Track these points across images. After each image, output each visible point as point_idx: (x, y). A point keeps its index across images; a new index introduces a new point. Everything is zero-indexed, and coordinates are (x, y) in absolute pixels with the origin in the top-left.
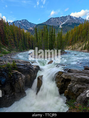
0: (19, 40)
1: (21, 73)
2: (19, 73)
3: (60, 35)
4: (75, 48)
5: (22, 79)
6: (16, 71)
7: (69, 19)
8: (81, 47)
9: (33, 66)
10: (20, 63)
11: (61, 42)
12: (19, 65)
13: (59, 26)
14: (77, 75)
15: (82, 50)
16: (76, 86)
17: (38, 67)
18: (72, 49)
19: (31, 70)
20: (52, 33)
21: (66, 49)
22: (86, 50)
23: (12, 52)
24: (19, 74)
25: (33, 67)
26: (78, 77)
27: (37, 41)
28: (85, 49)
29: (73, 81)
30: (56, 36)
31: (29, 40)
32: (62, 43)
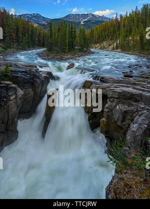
0: (24, 35)
1: (16, 86)
2: (13, 85)
3: (82, 32)
4: (104, 47)
5: (16, 98)
6: (8, 82)
7: (91, 16)
8: (112, 46)
9: (41, 73)
10: (20, 67)
11: (85, 39)
12: (15, 72)
13: (80, 22)
14: (115, 87)
15: (113, 49)
16: (118, 107)
17: (50, 74)
18: (101, 48)
19: (38, 80)
20: (72, 28)
21: (92, 48)
22: (119, 50)
23: (9, 50)
24: (12, 87)
25: (41, 75)
26: (118, 90)
27: (51, 37)
28: (117, 48)
29: (110, 98)
30: (78, 33)
31: (39, 35)
32: (86, 41)
